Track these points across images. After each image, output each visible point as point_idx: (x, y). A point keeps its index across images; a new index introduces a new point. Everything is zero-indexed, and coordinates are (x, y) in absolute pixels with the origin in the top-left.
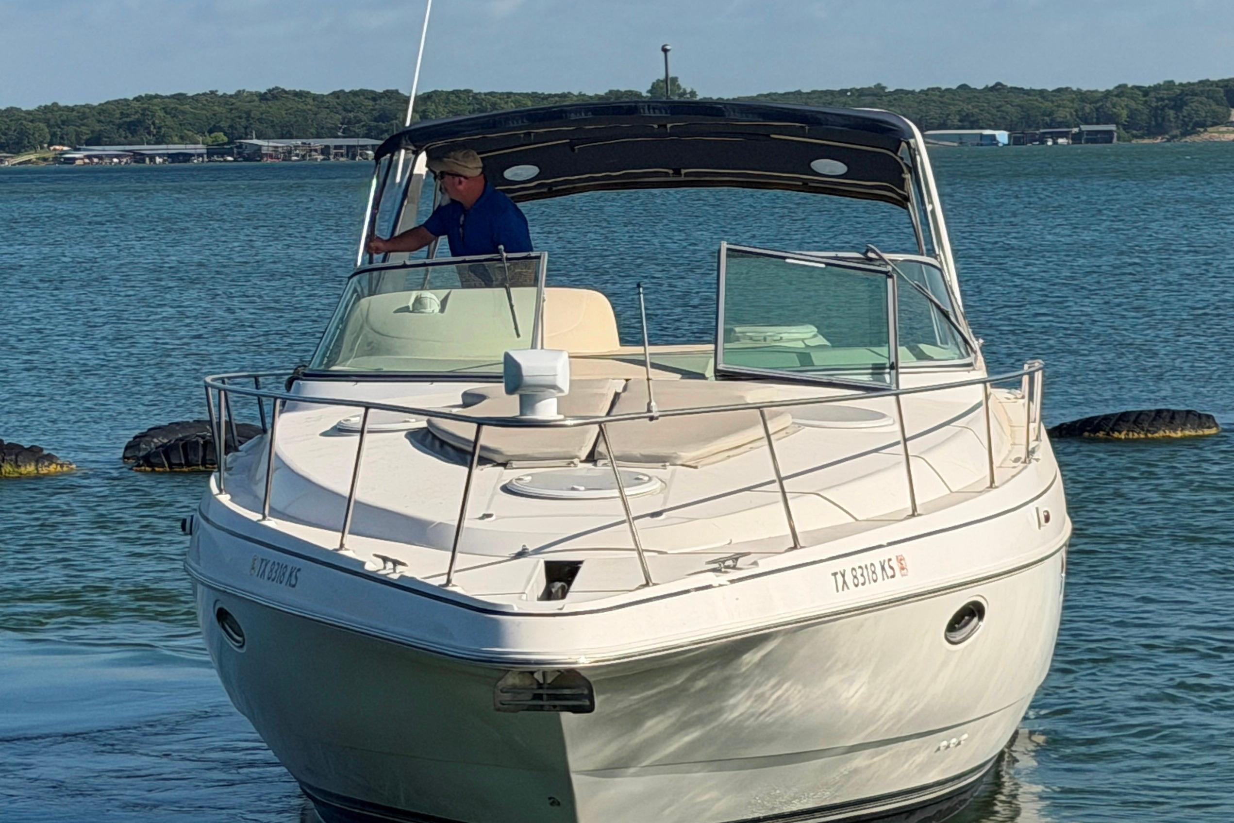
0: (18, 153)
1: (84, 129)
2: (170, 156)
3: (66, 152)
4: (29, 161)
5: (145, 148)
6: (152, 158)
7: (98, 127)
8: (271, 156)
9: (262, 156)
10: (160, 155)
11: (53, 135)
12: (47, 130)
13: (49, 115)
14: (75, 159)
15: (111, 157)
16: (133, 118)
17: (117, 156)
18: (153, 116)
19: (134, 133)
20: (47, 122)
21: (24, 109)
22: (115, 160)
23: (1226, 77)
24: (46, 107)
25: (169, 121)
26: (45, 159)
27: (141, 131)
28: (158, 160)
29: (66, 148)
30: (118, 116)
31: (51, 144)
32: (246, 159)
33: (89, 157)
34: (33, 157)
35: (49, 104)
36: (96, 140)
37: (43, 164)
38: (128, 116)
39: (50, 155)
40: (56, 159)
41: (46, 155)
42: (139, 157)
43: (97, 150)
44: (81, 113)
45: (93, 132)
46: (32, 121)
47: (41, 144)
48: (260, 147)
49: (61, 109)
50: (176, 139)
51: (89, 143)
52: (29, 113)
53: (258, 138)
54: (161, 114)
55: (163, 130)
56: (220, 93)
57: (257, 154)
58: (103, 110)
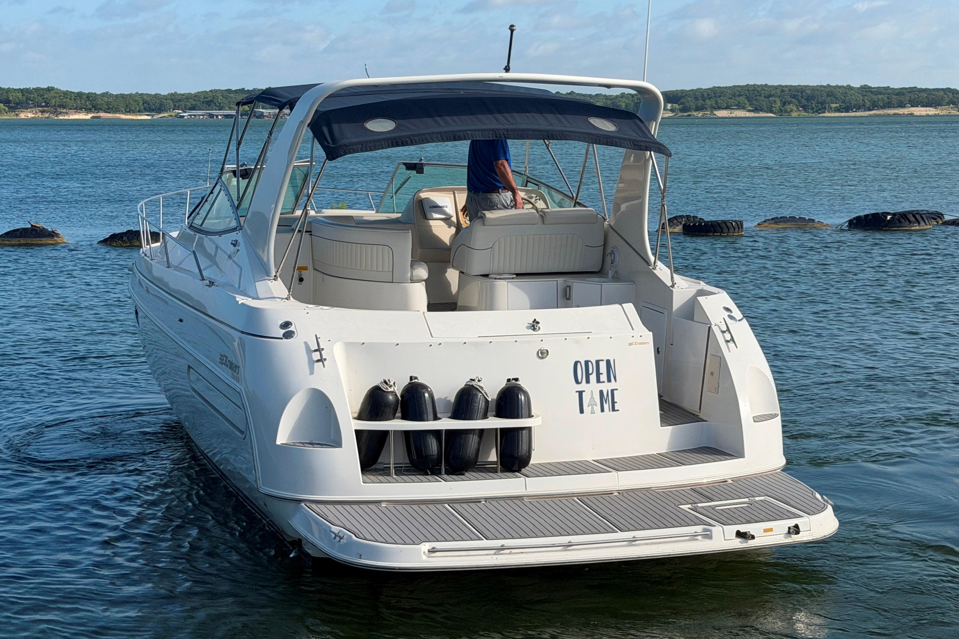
0: (160, 113)
1: (188, 103)
2: (224, 115)
3: (180, 113)
4: (164, 117)
5: (214, 112)
6: (217, 116)
7: (194, 103)
8: (268, 117)
9: (264, 116)
10: (221, 115)
11: (175, 106)
12: (172, 103)
13: (173, 97)
14: (184, 116)
15: (200, 115)
16: (209, 99)
17: (202, 115)
18: (218, 98)
19: (209, 105)
20: (172, 100)
21: (162, 94)
22: (201, 117)
23: (666, 90)
24: (172, 94)
25: (224, 101)
26: (171, 116)
27: (212, 104)
28: (220, 117)
29: (180, 111)
30: (202, 98)
31: (174, 109)
32: (257, 118)
33: (190, 115)
34: (166, 115)
35: (173, 92)
36: (193, 108)
37: (170, 118)
38: (207, 98)
39: (173, 114)
40: (176, 116)
41: (172, 114)
42: (211, 116)
43: (194, 112)
44: (188, 97)
45: (192, 105)
46: (166, 100)
47: (170, 109)
48: (263, 113)
49: (178, 95)
50: (227, 108)
51: (190, 109)
52: (164, 96)
53: (262, 109)
54: (221, 98)
55: (222, 104)
56: (246, 89)
57: (261, 116)
58: (196, 96)
